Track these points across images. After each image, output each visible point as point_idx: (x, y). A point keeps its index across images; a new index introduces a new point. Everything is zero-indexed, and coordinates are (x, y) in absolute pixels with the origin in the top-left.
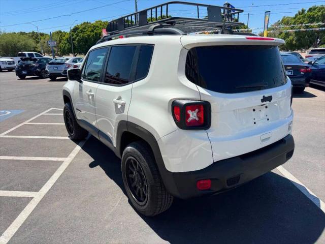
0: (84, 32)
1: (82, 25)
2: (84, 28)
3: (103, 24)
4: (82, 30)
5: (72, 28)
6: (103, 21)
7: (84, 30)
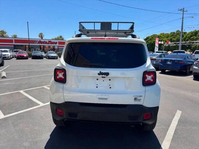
0: (152, 40)
1: (151, 36)
2: (152, 38)
3: (164, 35)
4: (150, 39)
5: (145, 38)
6: (165, 33)
7: (152, 39)
